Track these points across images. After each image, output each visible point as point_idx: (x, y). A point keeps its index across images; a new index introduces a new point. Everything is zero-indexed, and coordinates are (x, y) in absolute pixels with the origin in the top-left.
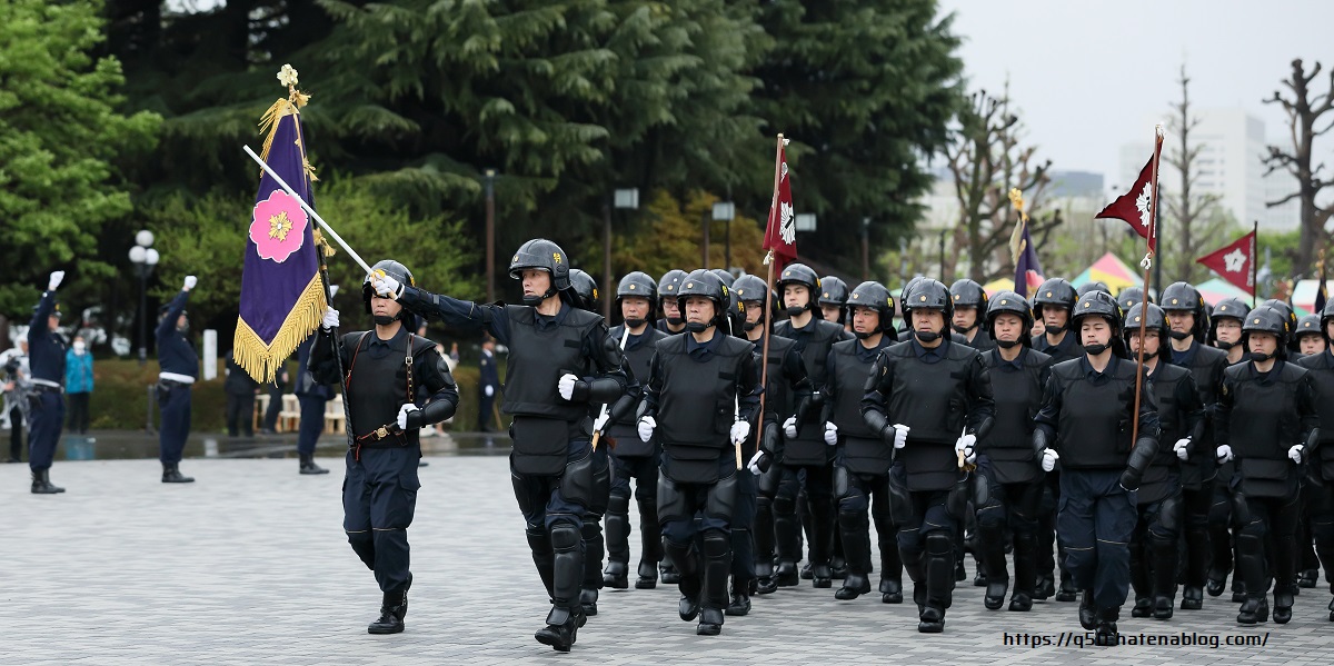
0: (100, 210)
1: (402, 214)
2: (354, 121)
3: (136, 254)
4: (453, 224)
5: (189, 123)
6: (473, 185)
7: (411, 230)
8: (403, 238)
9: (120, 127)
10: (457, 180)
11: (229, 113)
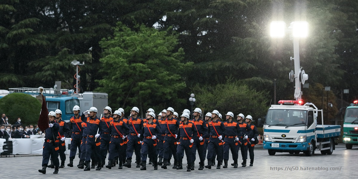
0: (179, 87)
1: (255, 89)
2: (241, 66)
3: (191, 99)
4: (267, 92)
5: (199, 66)
6: (271, 82)
7: (256, 94)
8: (254, 96)
9: (183, 66)
10: (267, 80)
11: (210, 63)
